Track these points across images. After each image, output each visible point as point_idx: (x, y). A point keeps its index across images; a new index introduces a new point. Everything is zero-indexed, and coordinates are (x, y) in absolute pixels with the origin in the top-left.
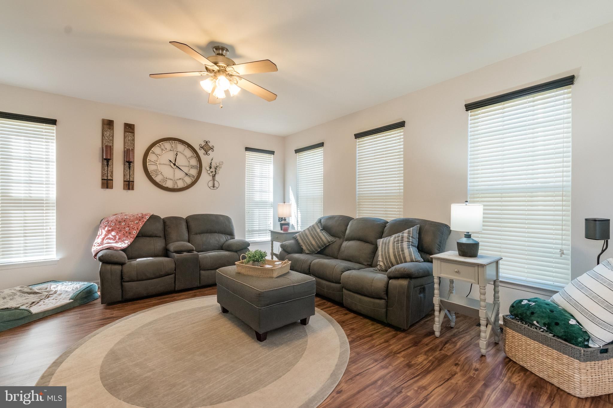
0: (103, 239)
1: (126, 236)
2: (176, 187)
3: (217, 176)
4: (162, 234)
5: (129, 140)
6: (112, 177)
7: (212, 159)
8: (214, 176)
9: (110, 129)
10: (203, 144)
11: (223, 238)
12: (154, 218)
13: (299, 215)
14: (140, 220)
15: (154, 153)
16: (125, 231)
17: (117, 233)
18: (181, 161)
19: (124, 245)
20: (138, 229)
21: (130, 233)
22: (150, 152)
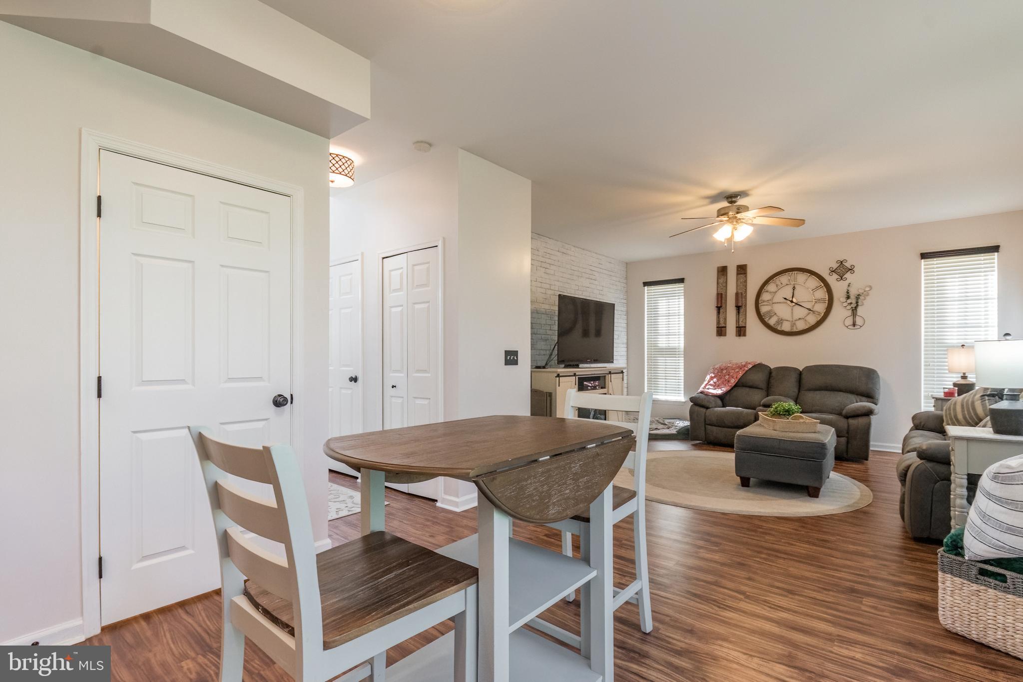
0: (706, 385)
1: (725, 383)
2: (795, 330)
3: (860, 311)
4: (764, 386)
5: (741, 283)
6: (726, 324)
7: (850, 286)
8: (854, 311)
9: (723, 275)
10: (835, 266)
12: (759, 367)
14: (741, 369)
16: (725, 378)
17: (718, 380)
18: (802, 295)
19: (719, 392)
20: (737, 377)
21: (729, 381)
22: (763, 291)
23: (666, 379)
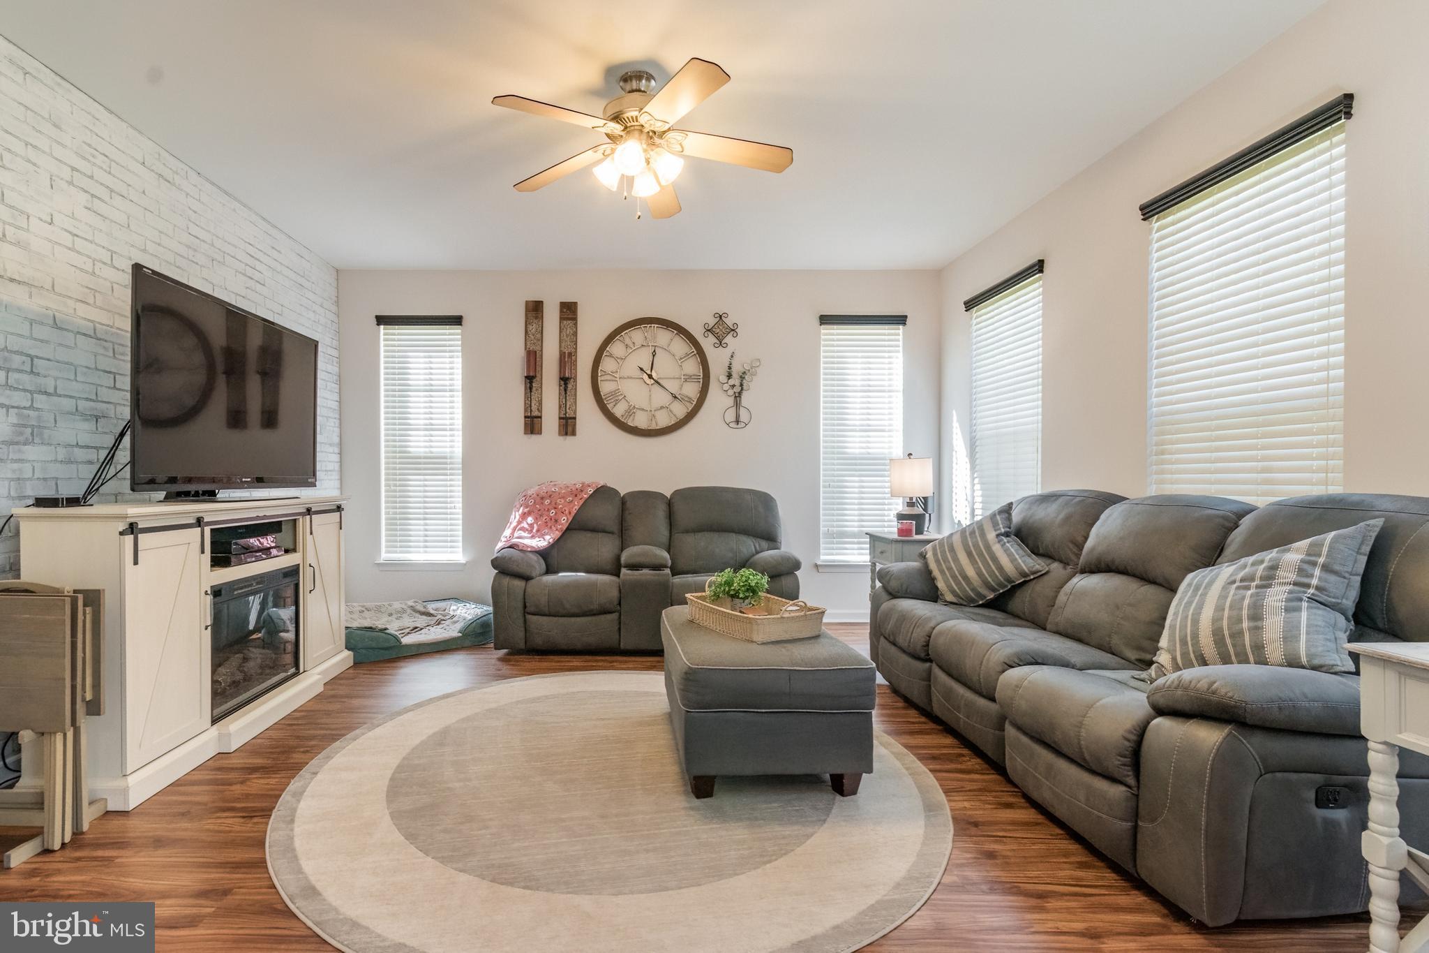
0: (514, 530)
1: (549, 526)
2: (653, 427)
3: (745, 395)
4: (615, 528)
5: (567, 336)
6: (541, 412)
7: (732, 356)
8: (738, 397)
9: (536, 318)
10: (712, 322)
11: (747, 545)
12: (603, 493)
13: (978, 493)
15: (611, 356)
16: (548, 516)
17: (536, 519)
18: (665, 367)
19: (541, 543)
20: (570, 513)
21: (556, 521)
22: (605, 354)
23: (425, 519)
